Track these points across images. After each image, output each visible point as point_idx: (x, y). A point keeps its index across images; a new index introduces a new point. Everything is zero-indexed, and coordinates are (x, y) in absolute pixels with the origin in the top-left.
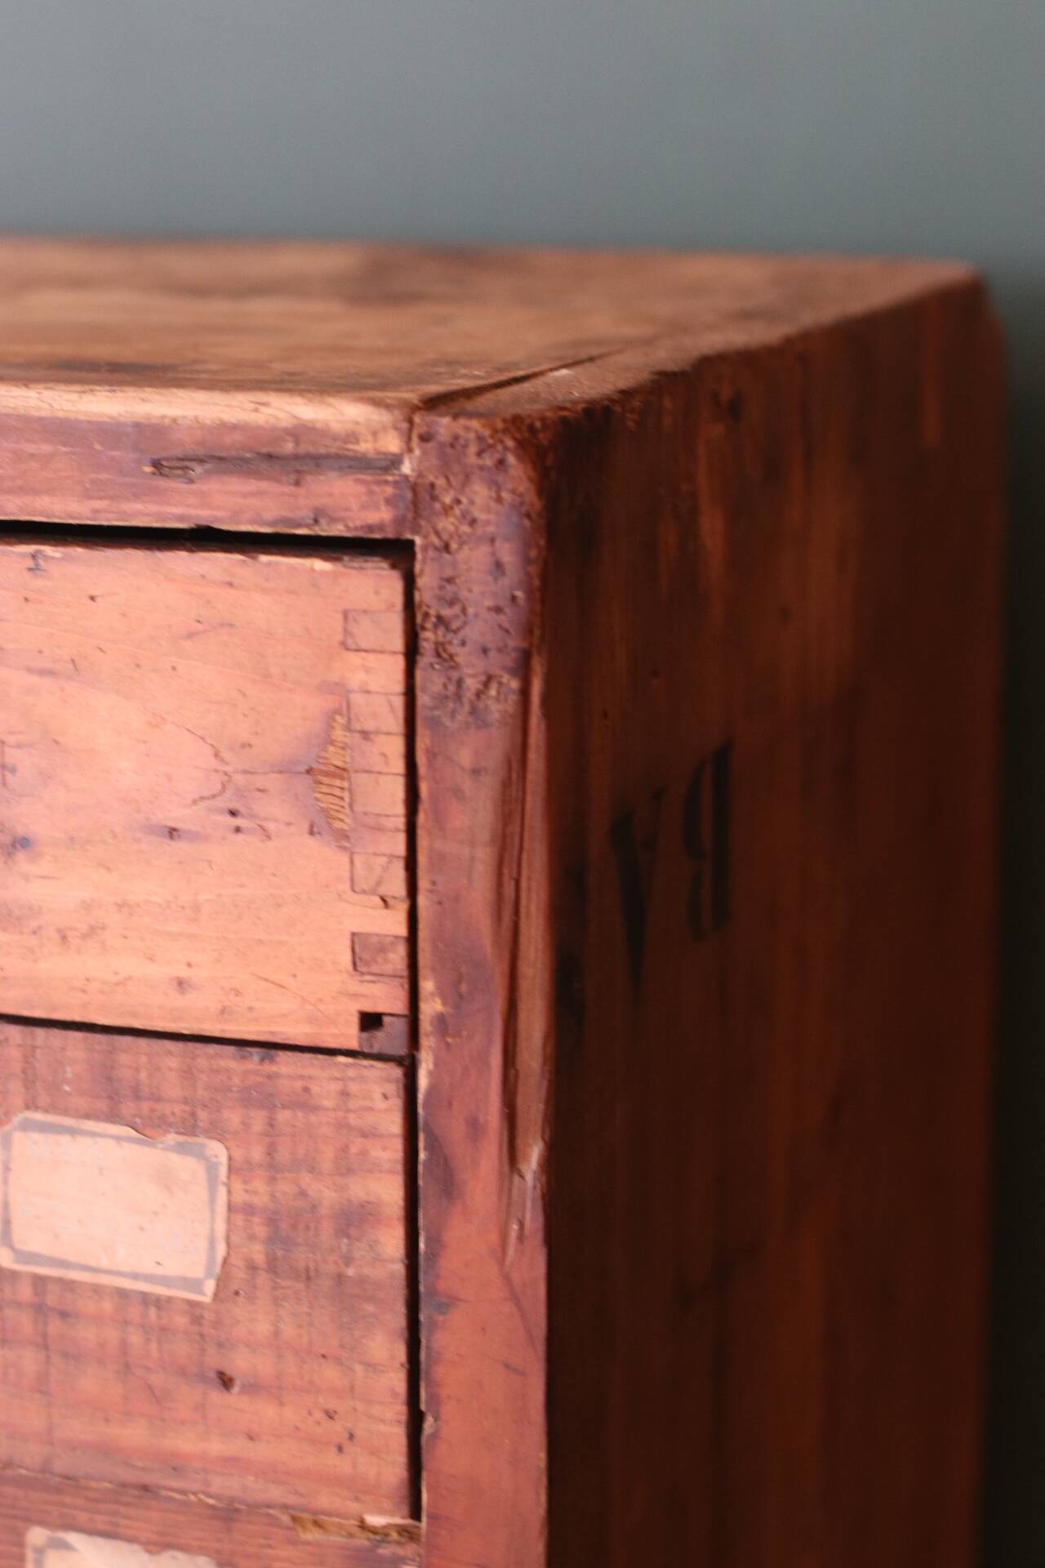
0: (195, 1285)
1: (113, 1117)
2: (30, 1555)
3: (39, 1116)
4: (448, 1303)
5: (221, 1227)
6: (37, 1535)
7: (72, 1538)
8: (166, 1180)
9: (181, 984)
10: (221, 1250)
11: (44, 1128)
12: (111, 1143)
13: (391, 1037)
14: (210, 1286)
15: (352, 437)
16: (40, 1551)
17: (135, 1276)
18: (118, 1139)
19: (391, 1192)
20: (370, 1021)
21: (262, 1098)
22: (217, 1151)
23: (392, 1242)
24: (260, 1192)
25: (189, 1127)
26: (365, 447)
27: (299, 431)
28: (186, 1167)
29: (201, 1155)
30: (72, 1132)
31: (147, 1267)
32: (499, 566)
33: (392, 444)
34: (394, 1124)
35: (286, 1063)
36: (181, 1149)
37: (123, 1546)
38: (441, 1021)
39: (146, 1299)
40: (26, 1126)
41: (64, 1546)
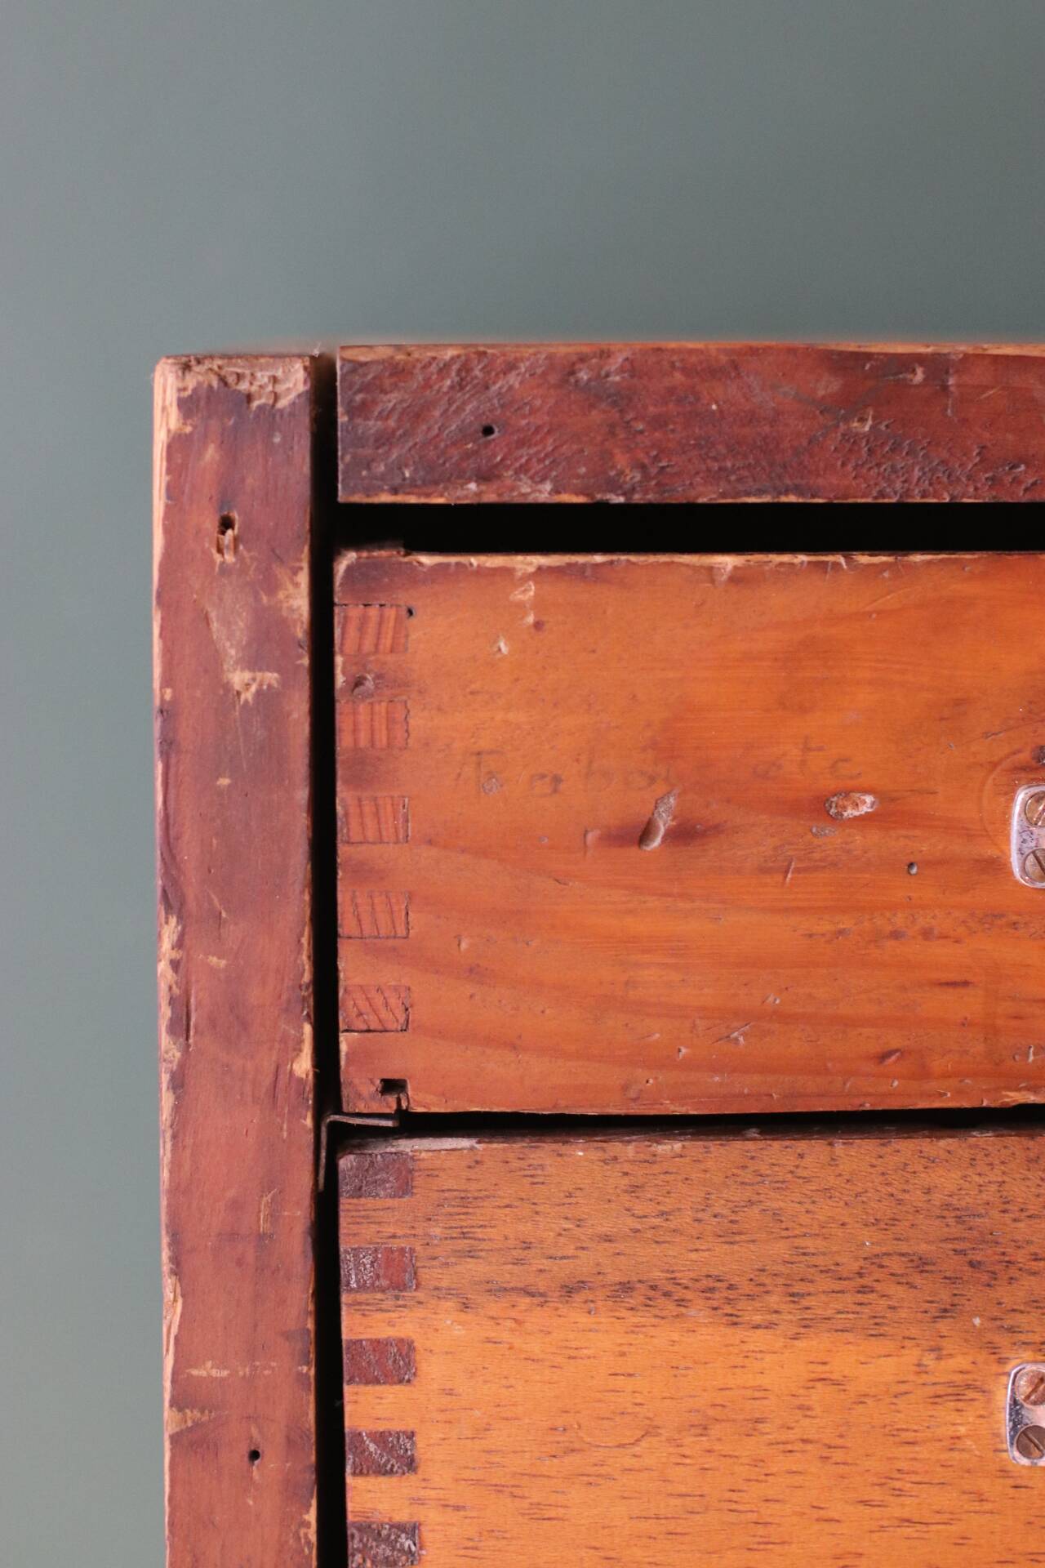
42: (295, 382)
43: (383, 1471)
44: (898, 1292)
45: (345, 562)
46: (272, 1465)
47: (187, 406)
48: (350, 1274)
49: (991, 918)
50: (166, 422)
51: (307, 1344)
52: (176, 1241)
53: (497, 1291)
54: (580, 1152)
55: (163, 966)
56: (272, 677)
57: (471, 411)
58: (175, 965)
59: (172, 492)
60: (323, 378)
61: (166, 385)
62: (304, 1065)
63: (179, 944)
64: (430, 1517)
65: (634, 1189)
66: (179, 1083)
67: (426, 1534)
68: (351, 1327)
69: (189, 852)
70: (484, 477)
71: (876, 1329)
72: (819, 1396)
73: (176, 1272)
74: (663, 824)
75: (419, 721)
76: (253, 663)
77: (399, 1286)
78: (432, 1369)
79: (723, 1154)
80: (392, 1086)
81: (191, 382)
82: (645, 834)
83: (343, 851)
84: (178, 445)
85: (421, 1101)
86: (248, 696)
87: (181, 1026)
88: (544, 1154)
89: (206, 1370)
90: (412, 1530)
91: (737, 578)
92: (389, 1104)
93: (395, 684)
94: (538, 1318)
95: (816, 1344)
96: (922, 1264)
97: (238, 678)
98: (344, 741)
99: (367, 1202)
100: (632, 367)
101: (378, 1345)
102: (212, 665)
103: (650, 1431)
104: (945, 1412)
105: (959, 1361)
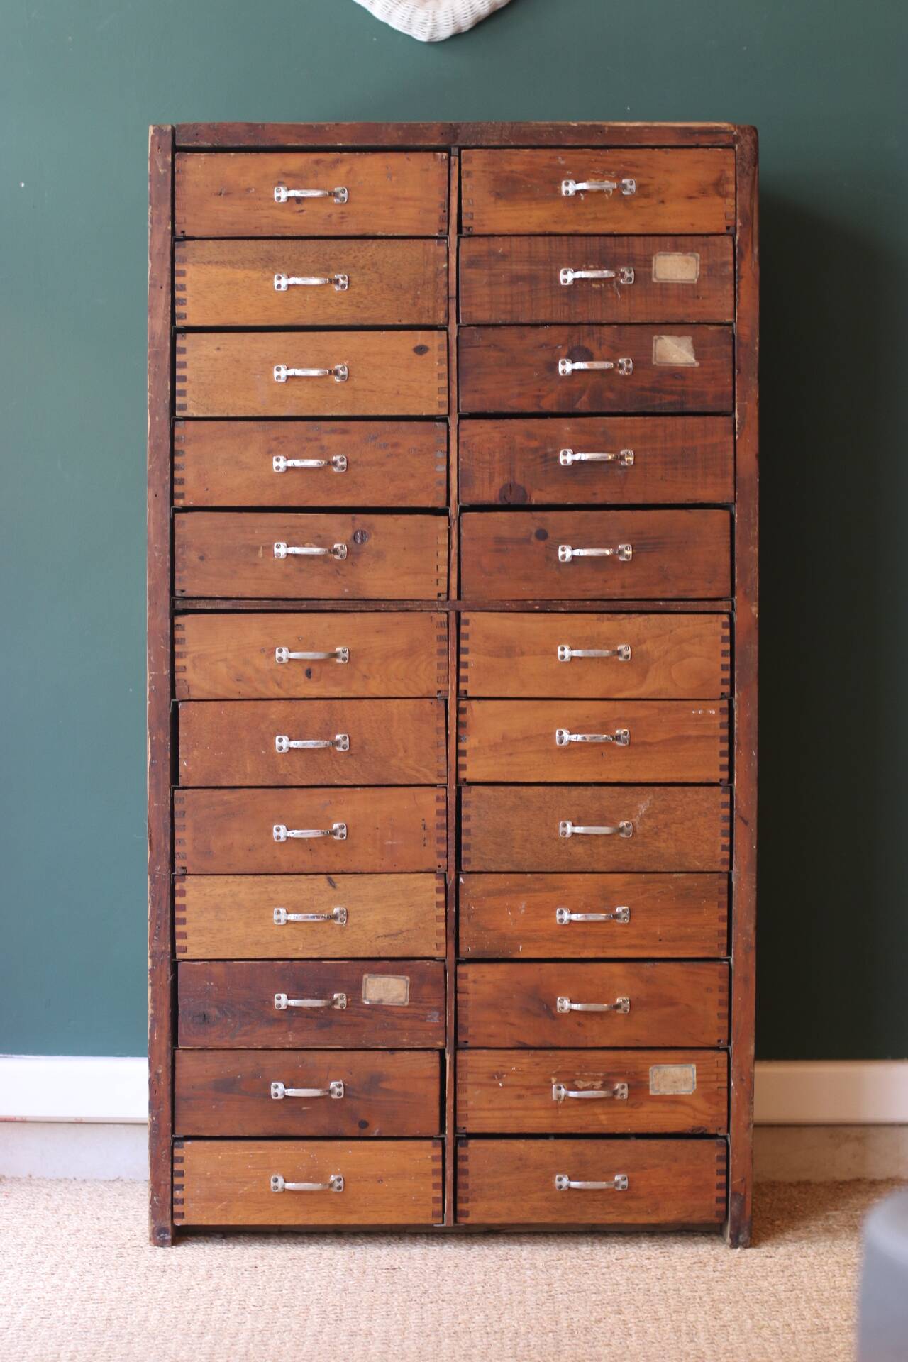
0: (694, 280)
1: (677, 251)
2: (654, 341)
3: (662, 253)
4: (741, 277)
5: (698, 269)
6: (655, 337)
7: (663, 337)
8: (687, 262)
9: (692, 225)
10: (698, 273)
11: (663, 255)
12: (677, 257)
13: (731, 231)
14: (696, 280)
15: (726, 128)
16: (656, 340)
17: (681, 280)
18: (678, 255)
19: (730, 258)
20: (728, 228)
21: (704, 245)
22: (698, 255)
23: (731, 269)
24: (706, 262)
25: (692, 251)
26: (728, 130)
27: (716, 127)
28: (692, 259)
29: (694, 256)
30: (669, 255)
31: (684, 278)
32: (751, 149)
33: (732, 129)
34: (732, 247)
35: (711, 238)
36: (691, 255)
37: (673, 336)
38: (741, 227)
39: (683, 284)
40: (660, 255)
41: (661, 338)
42: (170, 128)
43: (181, 290)
44: (258, 263)
45: (176, 155)
46: (164, 289)
47: (154, 131)
48: (176, 260)
49: (272, 207)
50: (151, 133)
51: (169, 270)
52: (150, 254)
53: (198, 263)
54: (211, 242)
55: (149, 214)
56: (165, 170)
57: (195, 132)
58: (151, 213)
59: (152, 144)
60: (173, 130)
61: (151, 129)
62: (170, 228)
63: (152, 209)
64: (188, 298)
65: (219, 247)
66: (151, 231)
67: (187, 300)
68: (177, 268)
69: (153, 196)
70: (197, 141)
71: (255, 269)
72: (246, 280)
73: (151, 259)
74: (223, 192)
75: (187, 177)
76: (162, 168)
77: (183, 262)
78: (188, 275)
79: (232, 242)
80: (183, 232)
81: (155, 128)
82: (220, 194)
83: (176, 197)
84: (152, 137)
85: (188, 234)
86: (162, 173)
87: (152, 222)
88: (205, 242)
89: (155, 274)
90: (185, 300)
91: (234, 156)
92: (182, 234)
93: (184, 172)
94: (204, 267)
95: (246, 271)
96: (262, 259)
97: (161, 170)
98: (176, 180)
99: (179, 249)
100: (218, 126)
101: (181, 271)
102: (157, 168)
103: (221, 284)
104: (266, 282)
105: (268, 274)
